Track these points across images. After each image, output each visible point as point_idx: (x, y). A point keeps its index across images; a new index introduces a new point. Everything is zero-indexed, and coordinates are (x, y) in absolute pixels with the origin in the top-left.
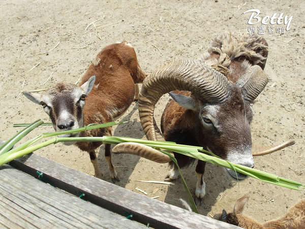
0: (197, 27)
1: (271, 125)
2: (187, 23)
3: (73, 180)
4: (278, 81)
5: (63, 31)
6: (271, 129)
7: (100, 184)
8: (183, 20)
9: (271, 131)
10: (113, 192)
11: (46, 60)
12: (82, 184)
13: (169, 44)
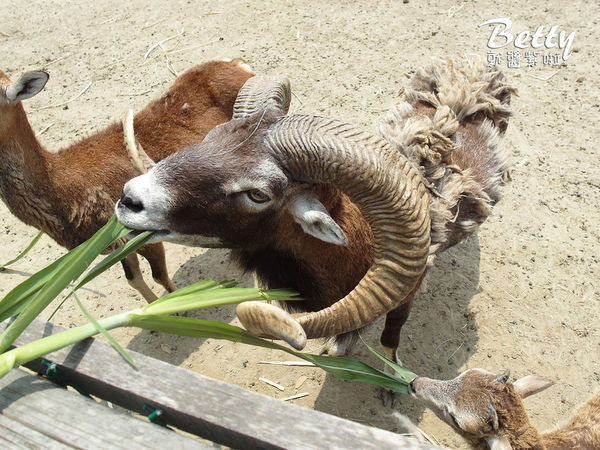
0: (371, 52)
1: (524, 239)
2: (350, 42)
3: (130, 377)
4: (531, 155)
5: (97, 59)
6: (524, 247)
7: (197, 385)
8: (341, 38)
9: (525, 251)
10: (229, 402)
11: (64, 119)
12: (154, 387)
13: (316, 85)
